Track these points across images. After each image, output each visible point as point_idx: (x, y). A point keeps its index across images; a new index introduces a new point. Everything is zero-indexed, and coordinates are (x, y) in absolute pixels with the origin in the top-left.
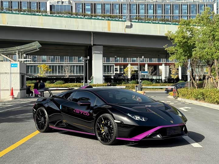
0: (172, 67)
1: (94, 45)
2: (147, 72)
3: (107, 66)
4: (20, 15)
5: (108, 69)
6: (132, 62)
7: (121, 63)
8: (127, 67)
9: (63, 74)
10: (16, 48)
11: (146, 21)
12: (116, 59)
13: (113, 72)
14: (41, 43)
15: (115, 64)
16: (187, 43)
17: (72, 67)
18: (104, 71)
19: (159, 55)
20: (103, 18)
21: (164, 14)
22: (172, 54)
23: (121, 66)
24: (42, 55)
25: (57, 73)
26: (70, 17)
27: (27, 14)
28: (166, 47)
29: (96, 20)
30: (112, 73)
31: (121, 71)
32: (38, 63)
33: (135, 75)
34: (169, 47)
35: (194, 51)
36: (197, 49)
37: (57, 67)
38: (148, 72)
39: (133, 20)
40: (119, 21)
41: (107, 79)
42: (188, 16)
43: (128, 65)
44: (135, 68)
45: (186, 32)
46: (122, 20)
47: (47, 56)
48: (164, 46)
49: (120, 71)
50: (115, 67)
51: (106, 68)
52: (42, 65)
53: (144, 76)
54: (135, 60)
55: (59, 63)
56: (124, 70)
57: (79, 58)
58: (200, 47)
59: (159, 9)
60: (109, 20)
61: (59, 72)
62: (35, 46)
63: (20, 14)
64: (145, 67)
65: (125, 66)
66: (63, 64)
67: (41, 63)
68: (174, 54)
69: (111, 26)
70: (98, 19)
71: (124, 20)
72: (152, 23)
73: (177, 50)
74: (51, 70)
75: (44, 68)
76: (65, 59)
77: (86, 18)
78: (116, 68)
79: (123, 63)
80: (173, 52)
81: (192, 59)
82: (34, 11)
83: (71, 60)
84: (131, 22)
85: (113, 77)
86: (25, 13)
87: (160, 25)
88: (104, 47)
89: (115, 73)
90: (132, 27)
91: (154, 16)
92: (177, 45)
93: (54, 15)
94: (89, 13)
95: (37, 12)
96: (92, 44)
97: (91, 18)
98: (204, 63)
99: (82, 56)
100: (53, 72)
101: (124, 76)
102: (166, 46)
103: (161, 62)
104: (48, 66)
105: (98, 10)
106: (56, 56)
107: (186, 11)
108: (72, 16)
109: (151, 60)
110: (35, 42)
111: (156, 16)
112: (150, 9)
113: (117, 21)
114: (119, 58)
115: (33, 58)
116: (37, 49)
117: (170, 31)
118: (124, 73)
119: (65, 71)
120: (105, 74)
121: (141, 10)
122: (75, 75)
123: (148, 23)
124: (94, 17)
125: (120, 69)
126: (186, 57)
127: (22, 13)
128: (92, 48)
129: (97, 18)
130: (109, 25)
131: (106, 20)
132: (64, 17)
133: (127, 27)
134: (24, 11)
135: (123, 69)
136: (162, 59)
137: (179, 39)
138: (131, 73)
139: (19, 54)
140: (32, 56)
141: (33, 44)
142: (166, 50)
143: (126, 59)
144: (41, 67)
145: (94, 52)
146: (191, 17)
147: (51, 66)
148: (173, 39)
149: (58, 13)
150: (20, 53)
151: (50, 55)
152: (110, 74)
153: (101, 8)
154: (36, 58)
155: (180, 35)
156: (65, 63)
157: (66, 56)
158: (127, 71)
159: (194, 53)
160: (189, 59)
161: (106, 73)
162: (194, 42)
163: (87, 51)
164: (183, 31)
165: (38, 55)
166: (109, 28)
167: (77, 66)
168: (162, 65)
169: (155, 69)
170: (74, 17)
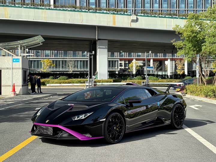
0: (178, 62)
1: (99, 39)
2: (152, 67)
3: (112, 61)
4: (23, 9)
5: (113, 65)
6: (137, 57)
7: (125, 58)
8: (132, 62)
9: (66, 69)
10: (18, 42)
11: (152, 15)
12: (121, 54)
13: (118, 67)
14: (44, 37)
15: (120, 59)
16: (196, 37)
17: (76, 62)
18: (109, 66)
19: (165, 50)
20: (108, 12)
21: (170, 8)
22: (179, 49)
23: (126, 61)
24: (45, 50)
25: (61, 68)
26: (74, 11)
27: (30, 8)
28: (174, 42)
29: (101, 14)
30: (116, 68)
31: (126, 67)
32: (41, 58)
33: (140, 71)
34: (176, 42)
35: (203, 45)
36: (207, 43)
37: (61, 62)
38: (154, 67)
39: (138, 14)
40: (124, 14)
41: (112, 75)
42: (194, 10)
43: (133, 60)
44: (140, 63)
45: (195, 26)
46: (128, 13)
47: (50, 50)
48: (172, 40)
49: (124, 67)
50: (119, 62)
51: (111, 63)
52: (45, 60)
53: (149, 71)
54: (140, 55)
55: (63, 58)
56: (129, 66)
57: (82, 53)
58: (210, 42)
59: (165, 3)
60: (114, 14)
61: (62, 67)
62: (38, 40)
63: (23, 7)
64: (150, 63)
65: (130, 61)
66: (67, 58)
67: (44, 58)
68: (182, 49)
69: (116, 20)
70: (103, 13)
71: (129, 14)
72: (158, 17)
73: (185, 45)
74: (55, 64)
75: (48, 63)
76: (69, 54)
77: (90, 12)
78: (120, 64)
79: (127, 58)
80: (181, 47)
81: (201, 55)
82: (37, 4)
83: (74, 55)
84: (137, 16)
85: (117, 73)
86: (28, 7)
87: (167, 19)
88: (108, 41)
89: (120, 69)
90: (138, 21)
91: (159, 10)
92: (185, 39)
93: (58, 9)
94: (94, 7)
95: (41, 6)
96: (97, 39)
97: (96, 12)
98: (214, 59)
99: (86, 51)
100: (56, 67)
101: (129, 72)
102: (174, 40)
103: (166, 57)
104: (52, 61)
105: (102, 3)
106: (60, 50)
107: (193, 5)
108: (76, 10)
109: (156, 55)
110: (37, 36)
111: (161, 10)
112: (156, 3)
113: (122, 14)
114: (123, 53)
115: (37, 52)
116: (40, 43)
117: (178, 25)
118: (129, 68)
119: (68, 66)
120: (109, 69)
121: (146, 4)
122: (79, 70)
123: (155, 16)
124: (99, 10)
125: (125, 64)
126: (195, 52)
127: (25, 6)
128: (97, 42)
129: (101, 12)
130: (114, 19)
131: (111, 14)
132: (68, 11)
133: (133, 21)
134: (28, 5)
135: (128, 64)
136: (167, 54)
137: (188, 33)
138: (136, 69)
139: (21, 48)
140: (35, 51)
141: (36, 38)
142: (174, 45)
143: (131, 54)
144: (44, 62)
145: (99, 47)
146: (197, 11)
147: (54, 60)
148: (181, 34)
149: (62, 7)
150: (23, 48)
151: (53, 50)
152: (115, 69)
153: (105, 2)
154: (39, 53)
155: (189, 29)
156: (69, 58)
157: (70, 51)
158: (132, 66)
159: (203, 48)
160: (198, 54)
161: (111, 68)
162: (204, 36)
163: (92, 46)
164: (192, 25)
165: (41, 50)
166: (114, 22)
167: (81, 61)
168: (167, 60)
169: (161, 64)
170: (78, 11)
